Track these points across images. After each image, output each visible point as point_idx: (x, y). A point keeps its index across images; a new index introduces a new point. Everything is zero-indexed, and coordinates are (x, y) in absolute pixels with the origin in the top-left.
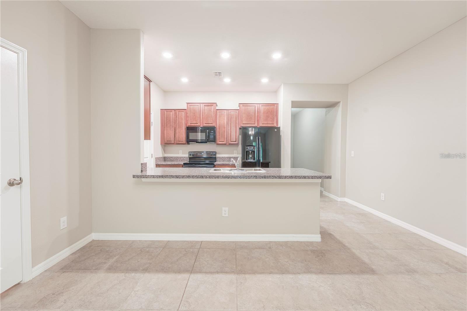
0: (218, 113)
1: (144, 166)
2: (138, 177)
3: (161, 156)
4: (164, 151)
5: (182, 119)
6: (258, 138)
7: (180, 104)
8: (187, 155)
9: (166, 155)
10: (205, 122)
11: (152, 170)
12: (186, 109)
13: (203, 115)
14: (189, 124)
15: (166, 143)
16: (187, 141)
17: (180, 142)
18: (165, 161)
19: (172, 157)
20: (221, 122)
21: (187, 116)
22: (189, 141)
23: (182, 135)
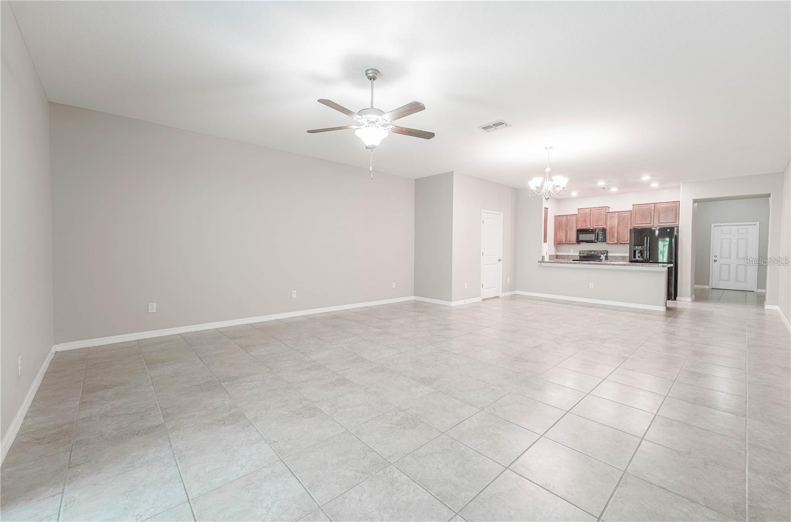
0: (608, 215)
1: (543, 257)
2: (541, 262)
3: (554, 254)
4: (557, 250)
5: (573, 223)
6: (647, 238)
7: (571, 209)
8: (578, 254)
9: (558, 254)
10: (594, 224)
11: (547, 259)
12: (577, 213)
13: (593, 219)
14: (579, 227)
15: (558, 243)
16: (577, 242)
17: (571, 243)
18: (557, 258)
19: (563, 255)
20: (612, 224)
21: (577, 221)
22: (579, 241)
23: (573, 236)
